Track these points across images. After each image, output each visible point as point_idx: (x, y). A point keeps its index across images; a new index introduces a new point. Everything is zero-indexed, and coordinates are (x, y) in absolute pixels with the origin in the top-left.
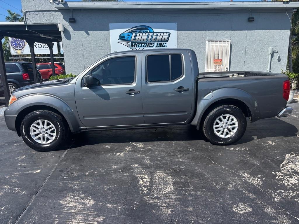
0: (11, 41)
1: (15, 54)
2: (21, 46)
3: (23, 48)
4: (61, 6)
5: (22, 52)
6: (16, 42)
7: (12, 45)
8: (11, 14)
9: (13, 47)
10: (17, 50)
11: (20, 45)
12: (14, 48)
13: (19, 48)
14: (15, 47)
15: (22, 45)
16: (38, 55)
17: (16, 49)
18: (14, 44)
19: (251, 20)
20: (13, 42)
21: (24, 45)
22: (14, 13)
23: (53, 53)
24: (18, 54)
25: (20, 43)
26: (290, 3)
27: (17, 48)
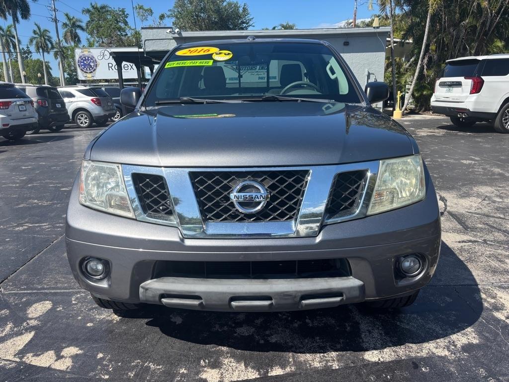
0: (79, 61)
1: (84, 79)
2: (92, 68)
3: (94, 71)
4: (177, 36)
5: (93, 76)
6: (85, 62)
7: (79, 66)
8: (69, 19)
9: (81, 70)
10: (87, 73)
11: (91, 66)
12: (83, 71)
13: (90, 70)
14: (84, 68)
15: (94, 66)
16: (112, 80)
17: (85, 72)
18: (82, 65)
19: (346, 44)
20: (81, 62)
21: (96, 66)
22: (73, 18)
23: (123, 78)
24: (88, 79)
25: (91, 64)
26: (381, 28)
27: (87, 70)
